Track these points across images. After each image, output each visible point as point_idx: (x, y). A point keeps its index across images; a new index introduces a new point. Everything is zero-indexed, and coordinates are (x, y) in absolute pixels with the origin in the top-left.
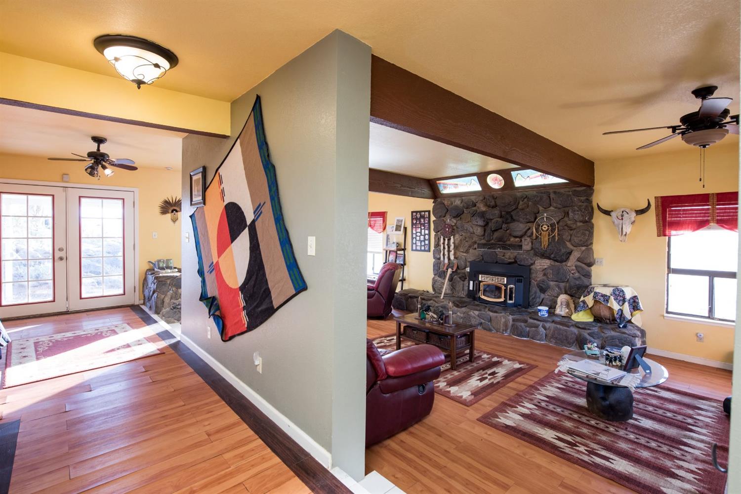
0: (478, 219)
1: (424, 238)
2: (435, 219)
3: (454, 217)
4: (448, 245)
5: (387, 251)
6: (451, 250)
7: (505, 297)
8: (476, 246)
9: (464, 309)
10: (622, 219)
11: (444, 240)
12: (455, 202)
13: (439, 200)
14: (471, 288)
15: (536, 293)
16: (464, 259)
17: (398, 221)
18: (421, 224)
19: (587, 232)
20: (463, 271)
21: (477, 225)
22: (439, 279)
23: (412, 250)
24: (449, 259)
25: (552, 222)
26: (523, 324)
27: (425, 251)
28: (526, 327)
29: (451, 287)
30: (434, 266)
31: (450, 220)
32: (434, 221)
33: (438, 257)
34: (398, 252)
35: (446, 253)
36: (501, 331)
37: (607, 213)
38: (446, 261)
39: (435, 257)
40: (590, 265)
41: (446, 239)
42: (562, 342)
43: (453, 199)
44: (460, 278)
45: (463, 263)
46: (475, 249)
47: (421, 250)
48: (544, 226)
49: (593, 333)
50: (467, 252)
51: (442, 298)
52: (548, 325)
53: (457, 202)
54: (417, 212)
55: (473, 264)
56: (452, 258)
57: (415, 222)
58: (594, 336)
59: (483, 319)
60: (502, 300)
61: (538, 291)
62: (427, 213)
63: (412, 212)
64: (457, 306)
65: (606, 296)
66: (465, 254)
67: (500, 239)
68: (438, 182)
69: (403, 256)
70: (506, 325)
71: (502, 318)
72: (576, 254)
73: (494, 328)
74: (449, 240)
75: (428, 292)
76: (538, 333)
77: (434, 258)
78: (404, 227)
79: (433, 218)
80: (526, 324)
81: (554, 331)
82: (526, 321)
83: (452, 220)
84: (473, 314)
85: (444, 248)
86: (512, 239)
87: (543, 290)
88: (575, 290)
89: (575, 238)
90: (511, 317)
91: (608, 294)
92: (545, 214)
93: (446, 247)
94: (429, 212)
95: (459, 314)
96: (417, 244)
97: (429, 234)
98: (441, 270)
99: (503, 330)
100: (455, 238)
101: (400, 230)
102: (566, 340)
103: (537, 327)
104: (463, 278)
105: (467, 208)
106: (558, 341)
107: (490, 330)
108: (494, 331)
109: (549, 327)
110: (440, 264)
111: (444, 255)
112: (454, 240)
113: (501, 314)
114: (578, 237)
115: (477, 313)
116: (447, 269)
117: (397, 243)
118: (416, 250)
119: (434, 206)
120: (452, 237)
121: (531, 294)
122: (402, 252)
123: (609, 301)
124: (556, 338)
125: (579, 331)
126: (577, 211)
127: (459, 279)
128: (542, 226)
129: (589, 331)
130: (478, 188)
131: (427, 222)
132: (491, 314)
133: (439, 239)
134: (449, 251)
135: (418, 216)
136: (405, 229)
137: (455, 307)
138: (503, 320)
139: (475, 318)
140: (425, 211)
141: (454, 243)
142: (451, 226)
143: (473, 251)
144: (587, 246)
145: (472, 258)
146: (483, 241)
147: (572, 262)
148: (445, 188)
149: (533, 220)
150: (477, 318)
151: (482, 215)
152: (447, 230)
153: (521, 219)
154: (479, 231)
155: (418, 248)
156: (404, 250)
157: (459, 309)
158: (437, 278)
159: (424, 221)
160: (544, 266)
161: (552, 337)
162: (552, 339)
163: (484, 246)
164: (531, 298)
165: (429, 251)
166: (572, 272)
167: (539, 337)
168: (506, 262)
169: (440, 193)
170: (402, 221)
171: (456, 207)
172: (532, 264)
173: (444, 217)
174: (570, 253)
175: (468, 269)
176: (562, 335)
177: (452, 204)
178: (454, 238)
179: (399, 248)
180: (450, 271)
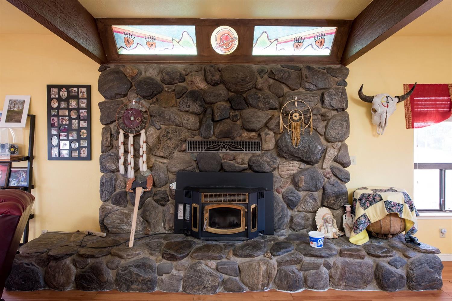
0: (191, 103)
2: (103, 99)
3: (144, 98)
4: (133, 145)
6: (141, 154)
7: (247, 225)
8: (185, 146)
9: (186, 262)
10: (388, 106)
11: (126, 137)
12: (145, 72)
13: (112, 66)
14: (181, 217)
15: (283, 210)
16: (165, 168)
17: (13, 102)
18: (70, 110)
19: (345, 123)
20: (162, 189)
21: (187, 112)
22: (116, 207)
23: (50, 158)
24: (137, 169)
25: (306, 108)
26: (294, 268)
27: (80, 158)
28: (301, 270)
29: (142, 220)
30: (102, 184)
31: (138, 102)
32: (100, 104)
33: (113, 167)
34: (15, 164)
35: (131, 159)
36: (260, 287)
37: (367, 100)
38: (131, 174)
39: (103, 169)
40: (345, 165)
41: (131, 136)
42: (355, 283)
43: (142, 67)
44: (157, 201)
45: (163, 176)
46: (185, 151)
47: (71, 158)
48: (294, 115)
49: (396, 260)
50: (169, 157)
51: (131, 244)
52: (331, 261)
53: (152, 72)
54: (60, 87)
55: (180, 176)
56: (143, 167)
57: (55, 105)
58: (397, 263)
59: (226, 274)
60: (241, 229)
61: (286, 206)
62: (84, 90)
63: (49, 87)
64: (173, 258)
65: (399, 204)
66: (165, 161)
67: (227, 134)
68: (115, 27)
69: (28, 170)
70: (268, 276)
71: (261, 264)
72: (332, 153)
73: (246, 285)
74: (137, 136)
75: (90, 234)
76: (319, 276)
77: (102, 171)
78: (28, 115)
79: (97, 98)
80: (298, 266)
81: (343, 269)
82: (299, 261)
83: (142, 101)
84: (206, 268)
85: (126, 152)
86: (245, 134)
87: (291, 205)
88: (334, 200)
89: (332, 131)
90: (274, 261)
91: (401, 202)
92: (296, 97)
93: (131, 149)
94: (89, 87)
95: (174, 272)
97: (89, 129)
98: (118, 191)
99: (263, 286)
100: (148, 133)
101: (20, 121)
102: (362, 278)
103: (317, 267)
104: (162, 201)
105: (170, 83)
106: (350, 283)
107: (240, 290)
108: (246, 289)
109: (334, 264)
110: (116, 180)
111: (125, 163)
112: (147, 137)
113: (258, 258)
114: (335, 129)
115: (213, 264)
116: (134, 189)
117: (12, 146)
118: (60, 158)
119: (101, 76)
120: (143, 132)
121: (276, 213)
122: (25, 164)
123: (403, 211)
124: (347, 279)
125: (374, 261)
126: (335, 95)
127: (155, 204)
128: (291, 115)
129: (389, 259)
131: (83, 105)
132: (239, 260)
133: (114, 137)
134: (137, 156)
135: (64, 94)
136: (32, 119)
137: (164, 261)
138: (263, 268)
139: (211, 275)
140: (79, 87)
141: (146, 142)
142: (138, 113)
143: (179, 153)
144: (341, 142)
145: (179, 166)
146: (197, 138)
147: (328, 163)
148: (128, 42)
149: (277, 106)
150: (215, 273)
151: (196, 95)
152: (132, 118)
153: (261, 105)
154: (191, 121)
155: (65, 153)
156: (30, 158)
157: (175, 263)
158: (110, 206)
159: (78, 104)
160: (293, 170)
161: (342, 277)
162: (341, 282)
163: (194, 145)
164: (276, 219)
165: (89, 157)
166: (328, 176)
167: (321, 284)
168: (238, 169)
169: (117, 53)
170: (23, 102)
171: (149, 82)
172: (274, 169)
173: (125, 96)
174: (324, 152)
175: (174, 186)
176: (356, 272)
177: (141, 74)
178: (146, 133)
179: (16, 155)
180: (139, 191)
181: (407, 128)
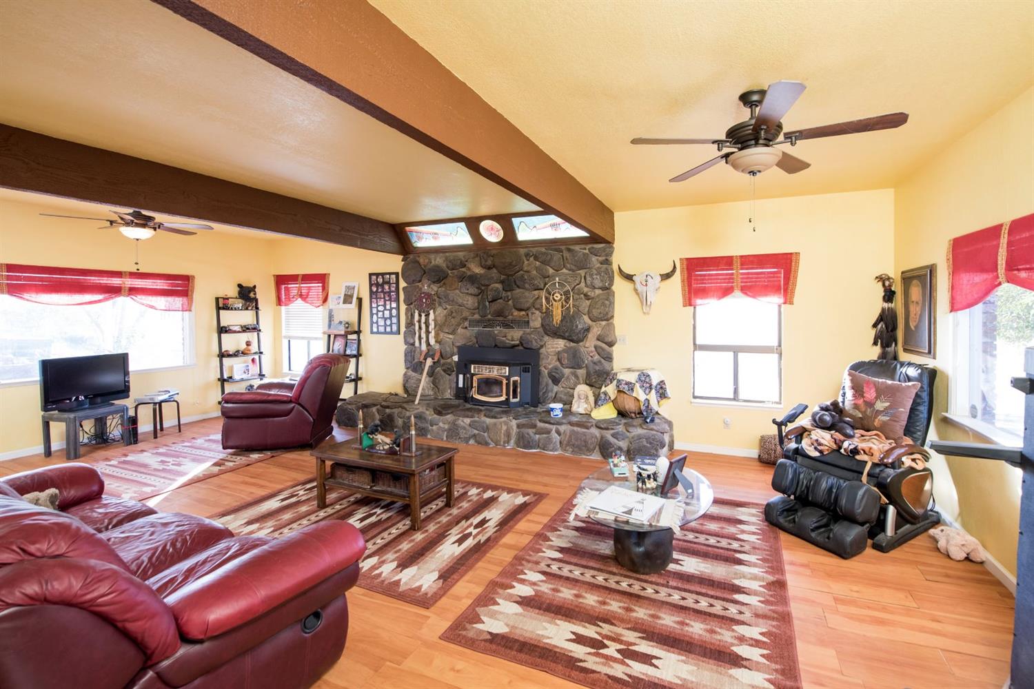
0: (468, 286)
1: (391, 314)
2: (405, 285)
3: (434, 282)
4: (425, 323)
5: (329, 336)
6: (430, 330)
7: (508, 394)
8: (466, 324)
9: (450, 417)
10: (646, 285)
11: (420, 315)
12: (435, 260)
13: (411, 256)
14: (461, 385)
15: (547, 385)
16: (451, 343)
17: (348, 288)
18: (385, 293)
19: (607, 302)
20: (449, 360)
21: (467, 293)
22: (414, 374)
23: (372, 332)
24: (428, 344)
25: (565, 289)
26: (531, 431)
27: (391, 333)
28: (535, 434)
29: (432, 385)
30: (406, 355)
31: (429, 286)
32: (404, 288)
33: (412, 341)
34: (350, 337)
35: (423, 335)
36: (502, 443)
37: (629, 278)
38: (424, 347)
39: (406, 342)
40: (611, 344)
41: (423, 315)
42: (580, 449)
43: (432, 256)
44: (444, 371)
45: (448, 349)
46: (466, 328)
47: (385, 333)
48: (555, 295)
49: (617, 433)
50: (453, 333)
51: (417, 402)
52: (562, 428)
53: (439, 261)
54: (377, 275)
55: (462, 350)
56: (432, 341)
57: (374, 289)
58: (618, 436)
59: (476, 429)
60: (503, 398)
61: (550, 381)
62: (394, 276)
63: (371, 275)
64: (439, 413)
65: (631, 383)
66: (451, 336)
67: (500, 313)
68: (407, 228)
69: (356, 342)
70: (508, 435)
71: (503, 424)
72: (596, 330)
73: (492, 441)
74: (427, 315)
75: (396, 395)
76: (549, 440)
77: (406, 345)
78: (357, 298)
79: (403, 284)
80: (534, 430)
81: (570, 436)
82: (534, 426)
83: (432, 286)
84: (462, 423)
85: (420, 328)
86: (516, 313)
87: (556, 381)
88: (595, 378)
89: (594, 311)
90: (514, 423)
91: (633, 381)
92: (557, 279)
93: (423, 326)
94: (397, 274)
95: (441, 424)
96: (379, 324)
97: (398, 308)
98: (416, 360)
99: (504, 443)
100: (437, 313)
101: (351, 303)
102: (586, 446)
103: (548, 432)
104: (448, 371)
105: (453, 269)
106: (576, 449)
107: (487, 444)
108: (492, 445)
109: (565, 431)
110: (415, 352)
111: (420, 338)
112: (435, 317)
113: (501, 420)
114: (598, 308)
115: (468, 421)
116: (425, 359)
117: (347, 323)
118: (378, 333)
119: (404, 265)
120: (431, 312)
121: (541, 387)
122: (355, 336)
123: (635, 390)
124: (573, 445)
125: (601, 433)
126: (596, 275)
127: (443, 373)
128: (553, 295)
129: (612, 431)
130: (467, 240)
131: (393, 289)
132: (488, 421)
133: (412, 316)
134: (428, 332)
135: (380, 280)
136: (360, 300)
137: (435, 416)
138: (504, 428)
139: (465, 428)
140: (390, 274)
141: (435, 320)
142: (428, 296)
143: (463, 330)
144: (607, 320)
145: (461, 341)
146: (477, 317)
147: (590, 343)
148: (419, 238)
149: (542, 286)
150: (468, 427)
151: (473, 279)
152: (424, 301)
153: (527, 286)
154: (470, 302)
155: (382, 329)
156: (358, 332)
157: (442, 418)
158: (411, 373)
159: (390, 288)
160: (557, 348)
161: (568, 445)
162: (568, 448)
163: (474, 323)
164: (541, 393)
165: (398, 333)
166: (591, 354)
167: (551, 447)
168: (508, 345)
169: (413, 247)
170: (354, 288)
171: (437, 269)
172: (542, 346)
173: (420, 281)
174: (588, 330)
175: (456, 358)
176: (581, 439)
177: (431, 263)
178: (434, 313)
179: (349, 330)
180: (429, 362)
181: (684, 306)
